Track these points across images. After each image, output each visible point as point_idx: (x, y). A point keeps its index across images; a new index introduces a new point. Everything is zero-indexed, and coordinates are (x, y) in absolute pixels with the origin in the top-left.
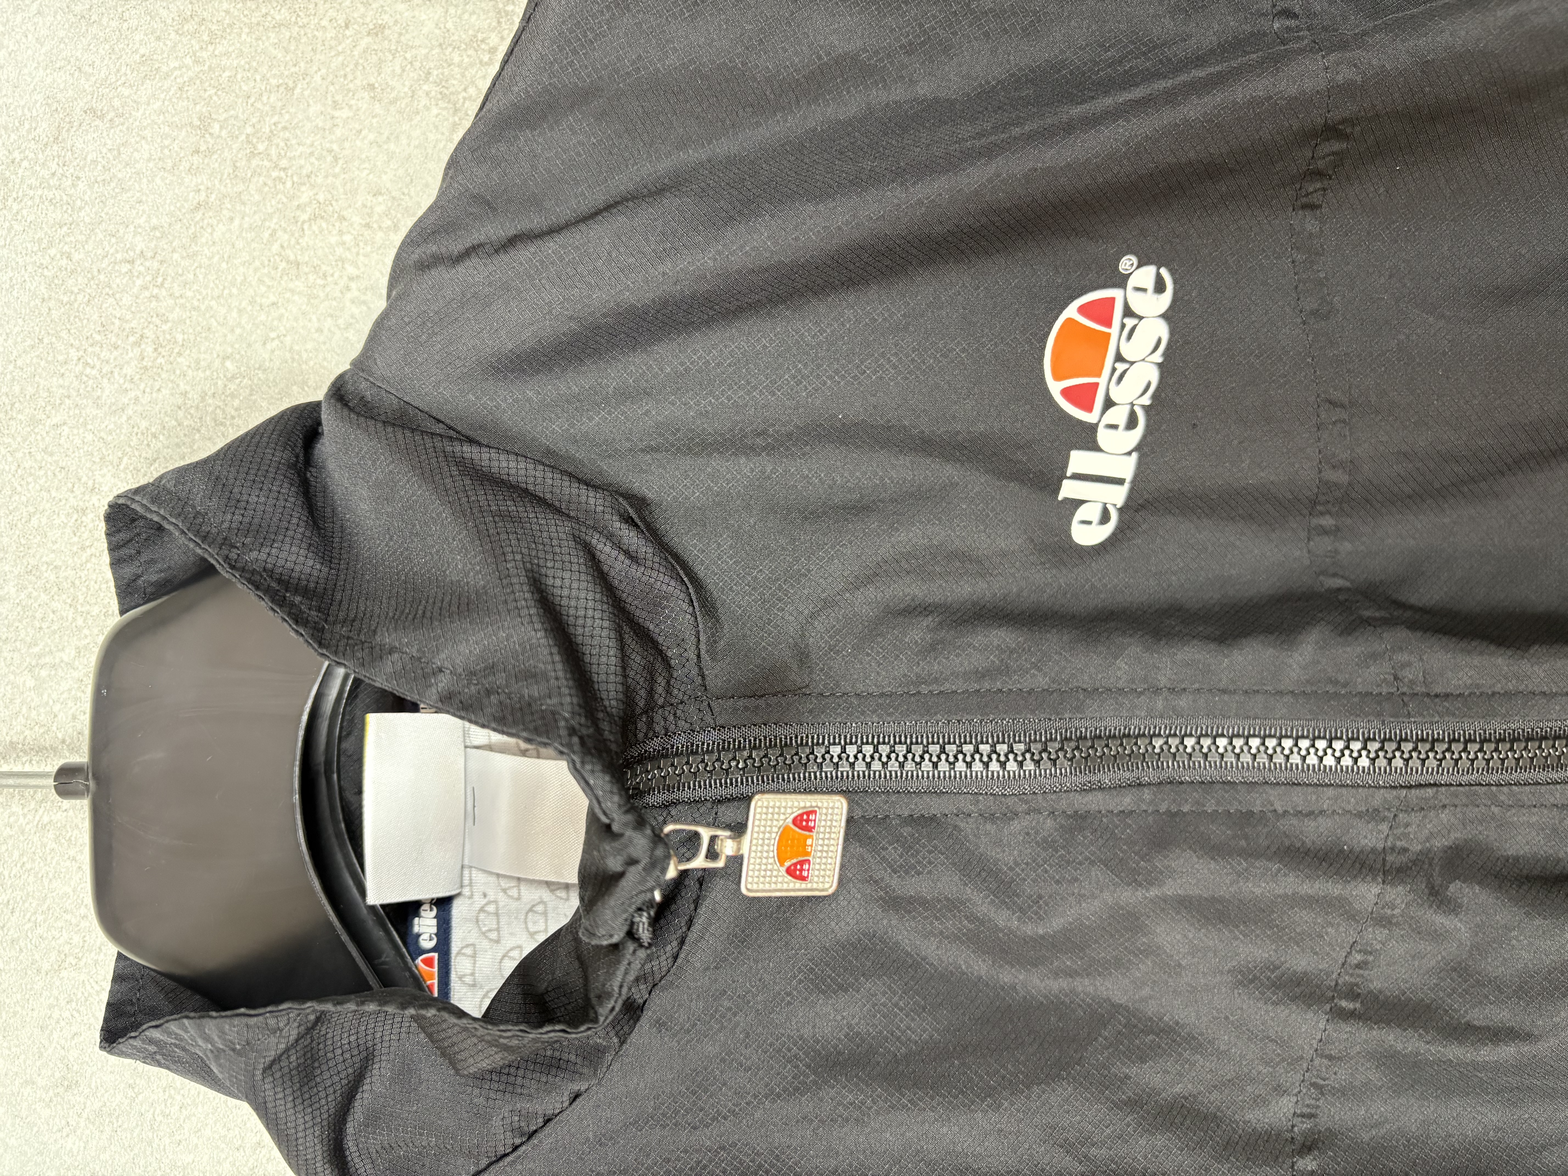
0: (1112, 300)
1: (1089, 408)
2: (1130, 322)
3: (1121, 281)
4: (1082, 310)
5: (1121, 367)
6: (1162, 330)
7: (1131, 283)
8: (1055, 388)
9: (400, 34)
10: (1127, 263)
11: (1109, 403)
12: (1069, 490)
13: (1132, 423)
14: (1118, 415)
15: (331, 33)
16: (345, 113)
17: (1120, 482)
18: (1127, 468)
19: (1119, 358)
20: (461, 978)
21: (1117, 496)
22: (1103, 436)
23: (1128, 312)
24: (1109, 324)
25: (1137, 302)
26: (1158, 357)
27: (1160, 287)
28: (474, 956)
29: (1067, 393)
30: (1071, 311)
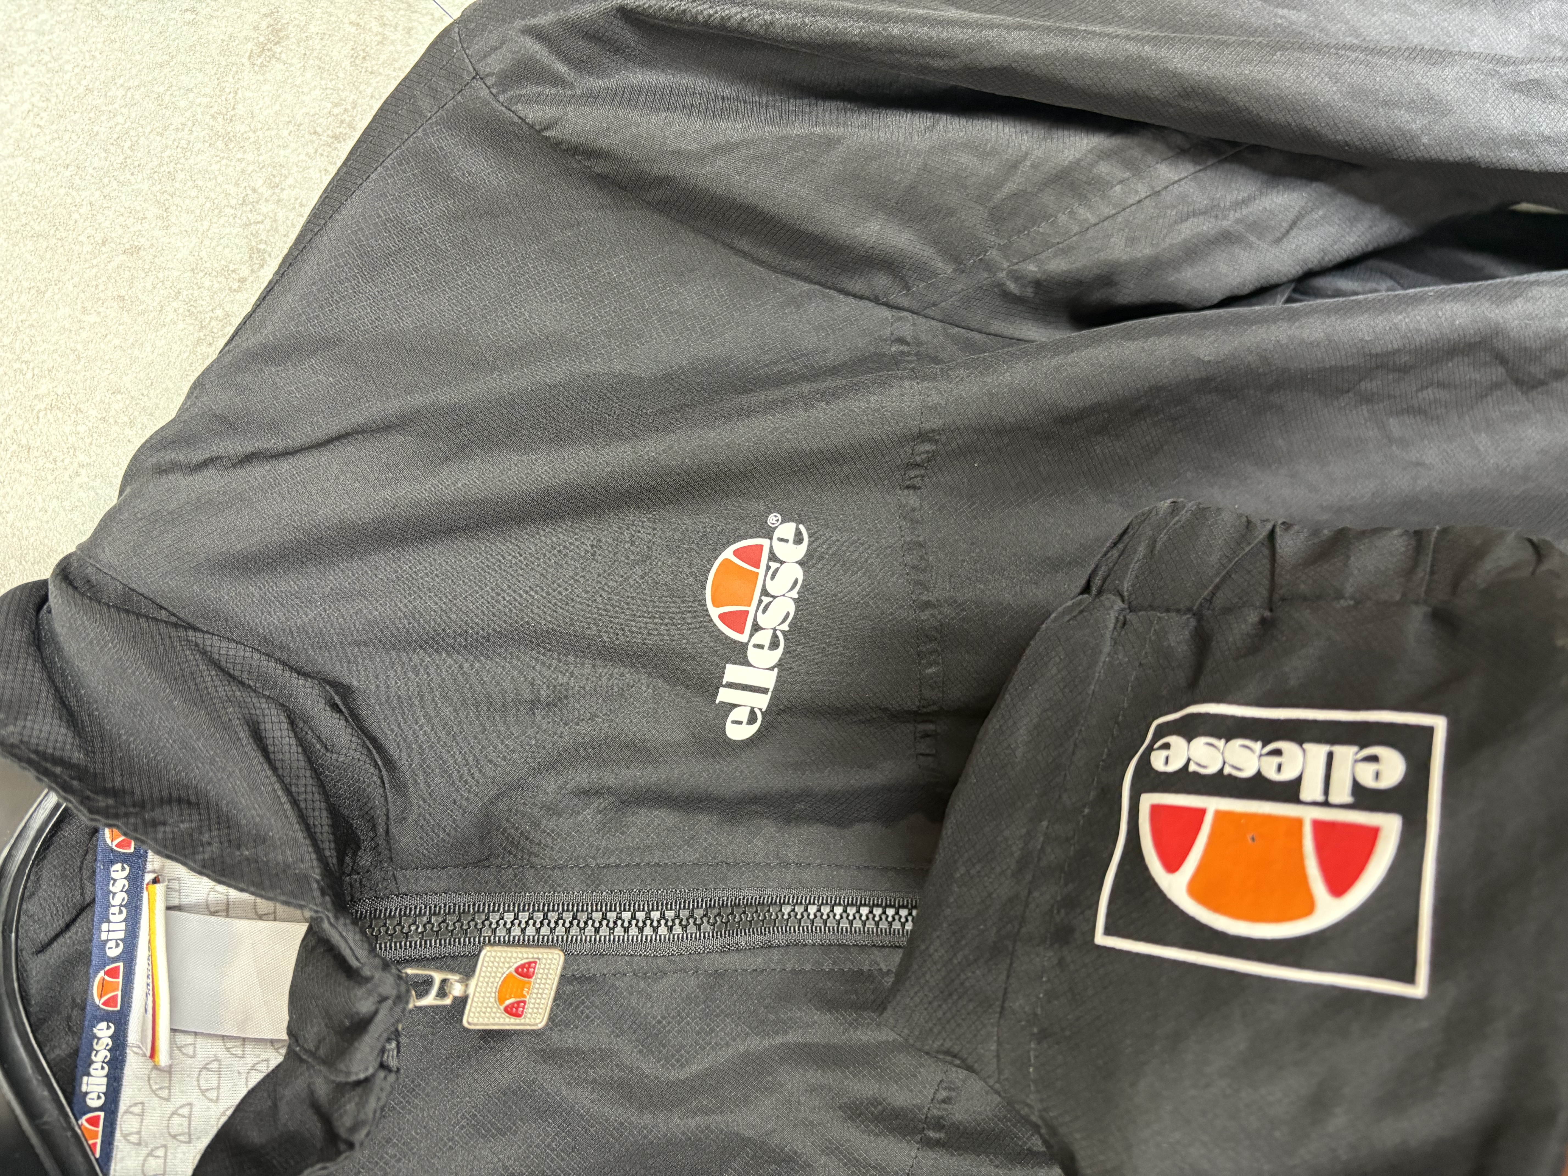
0: (762, 546)
1: (741, 632)
2: (774, 565)
3: (768, 533)
4: (736, 553)
5: (766, 600)
6: (798, 573)
7: (777, 534)
8: (714, 612)
9: (155, 256)
10: (773, 519)
11: (756, 628)
12: (725, 695)
13: (774, 645)
14: (763, 638)
15: (87, 249)
17: (764, 691)
18: (769, 680)
19: (765, 592)
20: (125, 1136)
21: (762, 702)
22: (752, 654)
23: (773, 557)
24: (758, 567)
25: (781, 550)
26: (794, 594)
27: (798, 540)
28: (142, 1115)
29: (722, 617)
30: (728, 554)
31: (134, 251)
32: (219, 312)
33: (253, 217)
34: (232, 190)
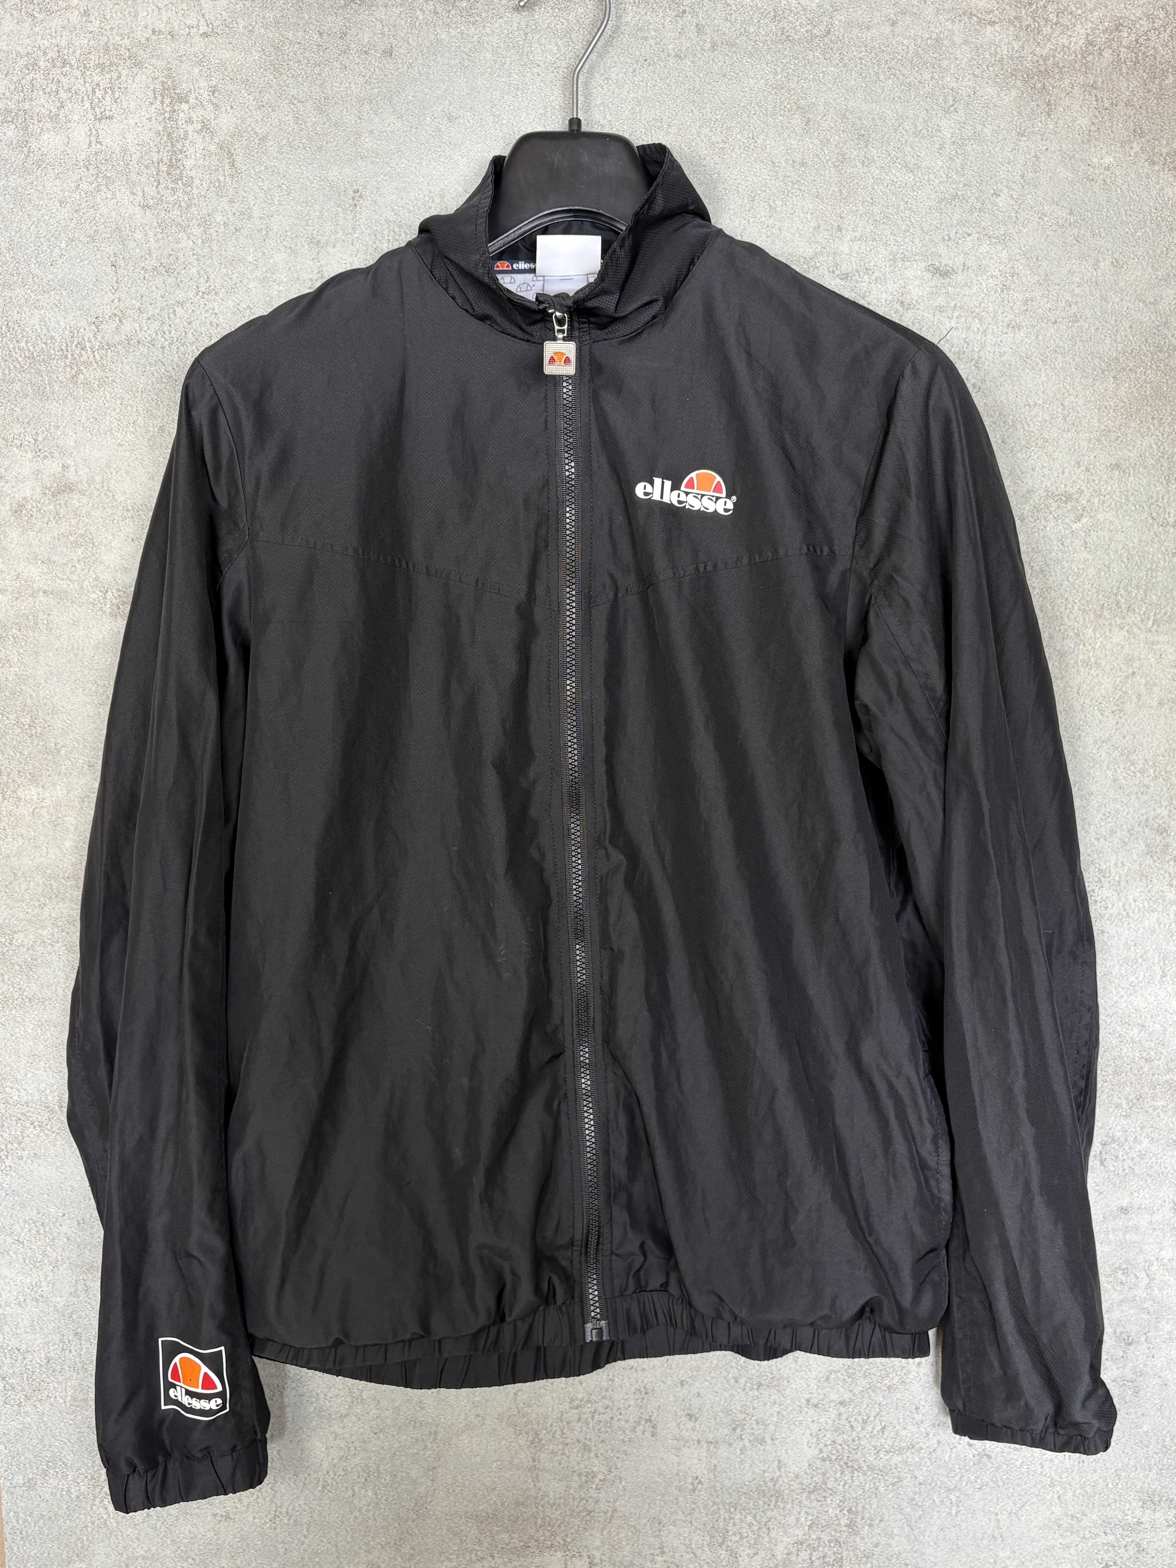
0: (721, 492)
1: (686, 487)
2: (714, 499)
3: (729, 496)
4: (719, 482)
5: (699, 497)
6: (711, 510)
7: (728, 500)
8: (693, 475)
10: (734, 498)
11: (687, 494)
12: (658, 481)
13: (680, 502)
14: (683, 497)
15: (838, 211)
16: (809, 216)
17: (660, 498)
18: (665, 500)
19: (703, 496)
21: (655, 498)
22: (676, 492)
23: (718, 498)
24: (714, 491)
25: (721, 502)
27: (726, 510)
29: (692, 478)
30: (718, 479)
31: (840, 229)
32: (818, 264)
33: (862, 274)
34: (872, 264)
